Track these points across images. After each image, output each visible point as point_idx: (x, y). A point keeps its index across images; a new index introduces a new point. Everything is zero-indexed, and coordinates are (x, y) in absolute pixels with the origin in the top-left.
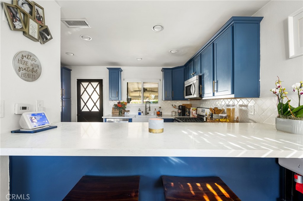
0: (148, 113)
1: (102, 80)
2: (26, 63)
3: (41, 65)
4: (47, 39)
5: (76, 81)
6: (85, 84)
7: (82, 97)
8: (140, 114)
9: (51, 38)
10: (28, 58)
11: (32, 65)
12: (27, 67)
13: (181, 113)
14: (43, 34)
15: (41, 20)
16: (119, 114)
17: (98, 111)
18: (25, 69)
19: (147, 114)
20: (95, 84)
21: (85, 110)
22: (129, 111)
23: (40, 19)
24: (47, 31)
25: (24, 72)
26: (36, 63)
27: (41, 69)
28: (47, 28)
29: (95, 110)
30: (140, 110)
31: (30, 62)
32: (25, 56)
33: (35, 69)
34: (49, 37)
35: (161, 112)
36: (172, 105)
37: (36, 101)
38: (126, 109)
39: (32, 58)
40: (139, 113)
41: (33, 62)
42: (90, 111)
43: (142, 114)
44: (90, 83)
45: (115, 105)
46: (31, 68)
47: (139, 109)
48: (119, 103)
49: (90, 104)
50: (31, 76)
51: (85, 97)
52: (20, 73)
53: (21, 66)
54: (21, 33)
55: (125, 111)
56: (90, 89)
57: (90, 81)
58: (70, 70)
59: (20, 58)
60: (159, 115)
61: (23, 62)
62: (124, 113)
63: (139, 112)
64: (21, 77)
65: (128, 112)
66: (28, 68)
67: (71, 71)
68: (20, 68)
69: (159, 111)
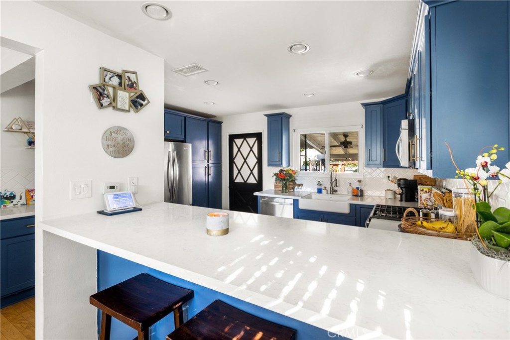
0: (336, 191)
1: (261, 133)
2: (115, 139)
3: (133, 138)
4: (141, 105)
5: (228, 137)
6: (239, 141)
7: (235, 161)
8: (320, 191)
9: (149, 102)
10: (117, 133)
11: (122, 140)
12: (117, 142)
13: (404, 196)
14: (136, 101)
15: (135, 86)
16: (283, 189)
17: (256, 182)
18: (114, 146)
19: (333, 191)
20: (251, 141)
21: (239, 180)
22: (301, 185)
23: (133, 85)
24: (142, 97)
25: (113, 148)
26: (127, 137)
27: (134, 142)
28: (141, 93)
29: (252, 180)
30: (321, 185)
31: (120, 137)
32: (114, 132)
33: (126, 143)
34: (144, 103)
35: (362, 191)
36: (389, 177)
37: (129, 179)
38: (297, 182)
39: (122, 132)
40: (318, 189)
41: (124, 136)
42: (245, 182)
43: (324, 191)
44: (245, 139)
45: (276, 175)
46: (121, 143)
47: (320, 182)
48: (281, 171)
49: (245, 172)
50: (122, 152)
51: (239, 161)
52: (109, 151)
53: (110, 143)
54: (111, 108)
55: (295, 184)
56: (245, 149)
57: (245, 136)
58: (220, 123)
59: (108, 136)
60: (357, 196)
61: (112, 138)
62: (293, 188)
63: (319, 187)
64: (110, 155)
65: (300, 187)
66: (118, 144)
67: (222, 124)
68: (108, 145)
69: (358, 188)
